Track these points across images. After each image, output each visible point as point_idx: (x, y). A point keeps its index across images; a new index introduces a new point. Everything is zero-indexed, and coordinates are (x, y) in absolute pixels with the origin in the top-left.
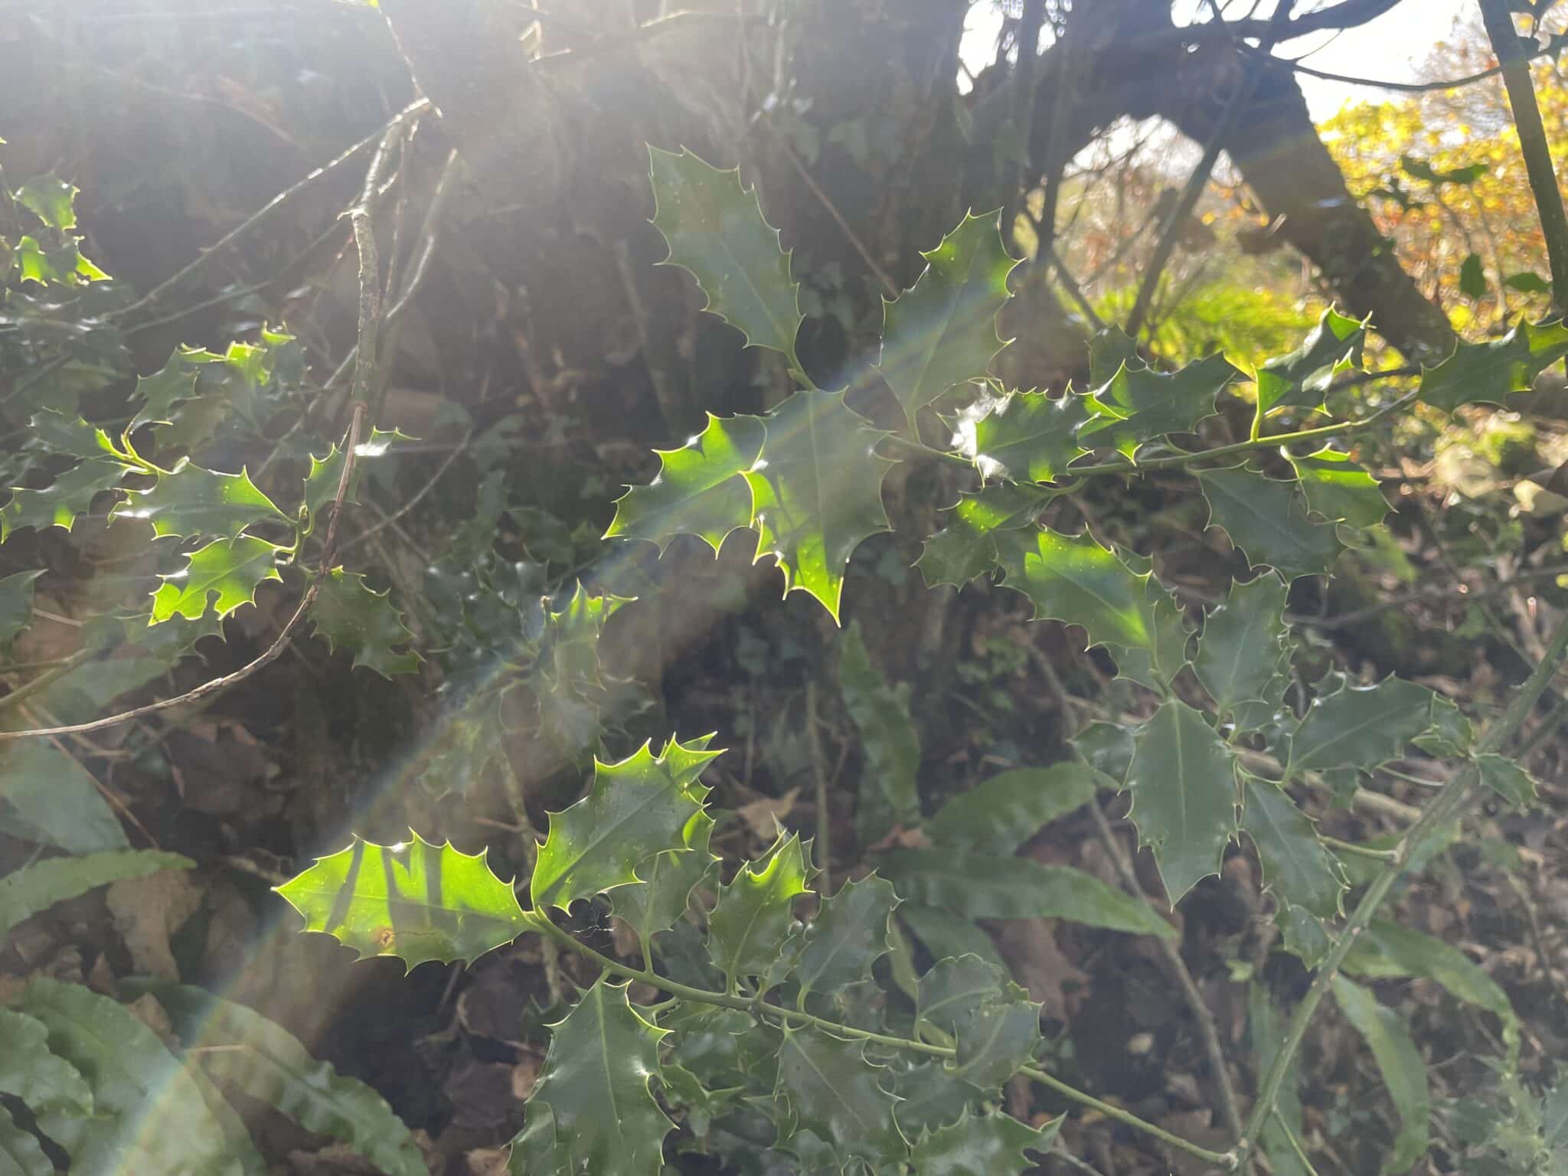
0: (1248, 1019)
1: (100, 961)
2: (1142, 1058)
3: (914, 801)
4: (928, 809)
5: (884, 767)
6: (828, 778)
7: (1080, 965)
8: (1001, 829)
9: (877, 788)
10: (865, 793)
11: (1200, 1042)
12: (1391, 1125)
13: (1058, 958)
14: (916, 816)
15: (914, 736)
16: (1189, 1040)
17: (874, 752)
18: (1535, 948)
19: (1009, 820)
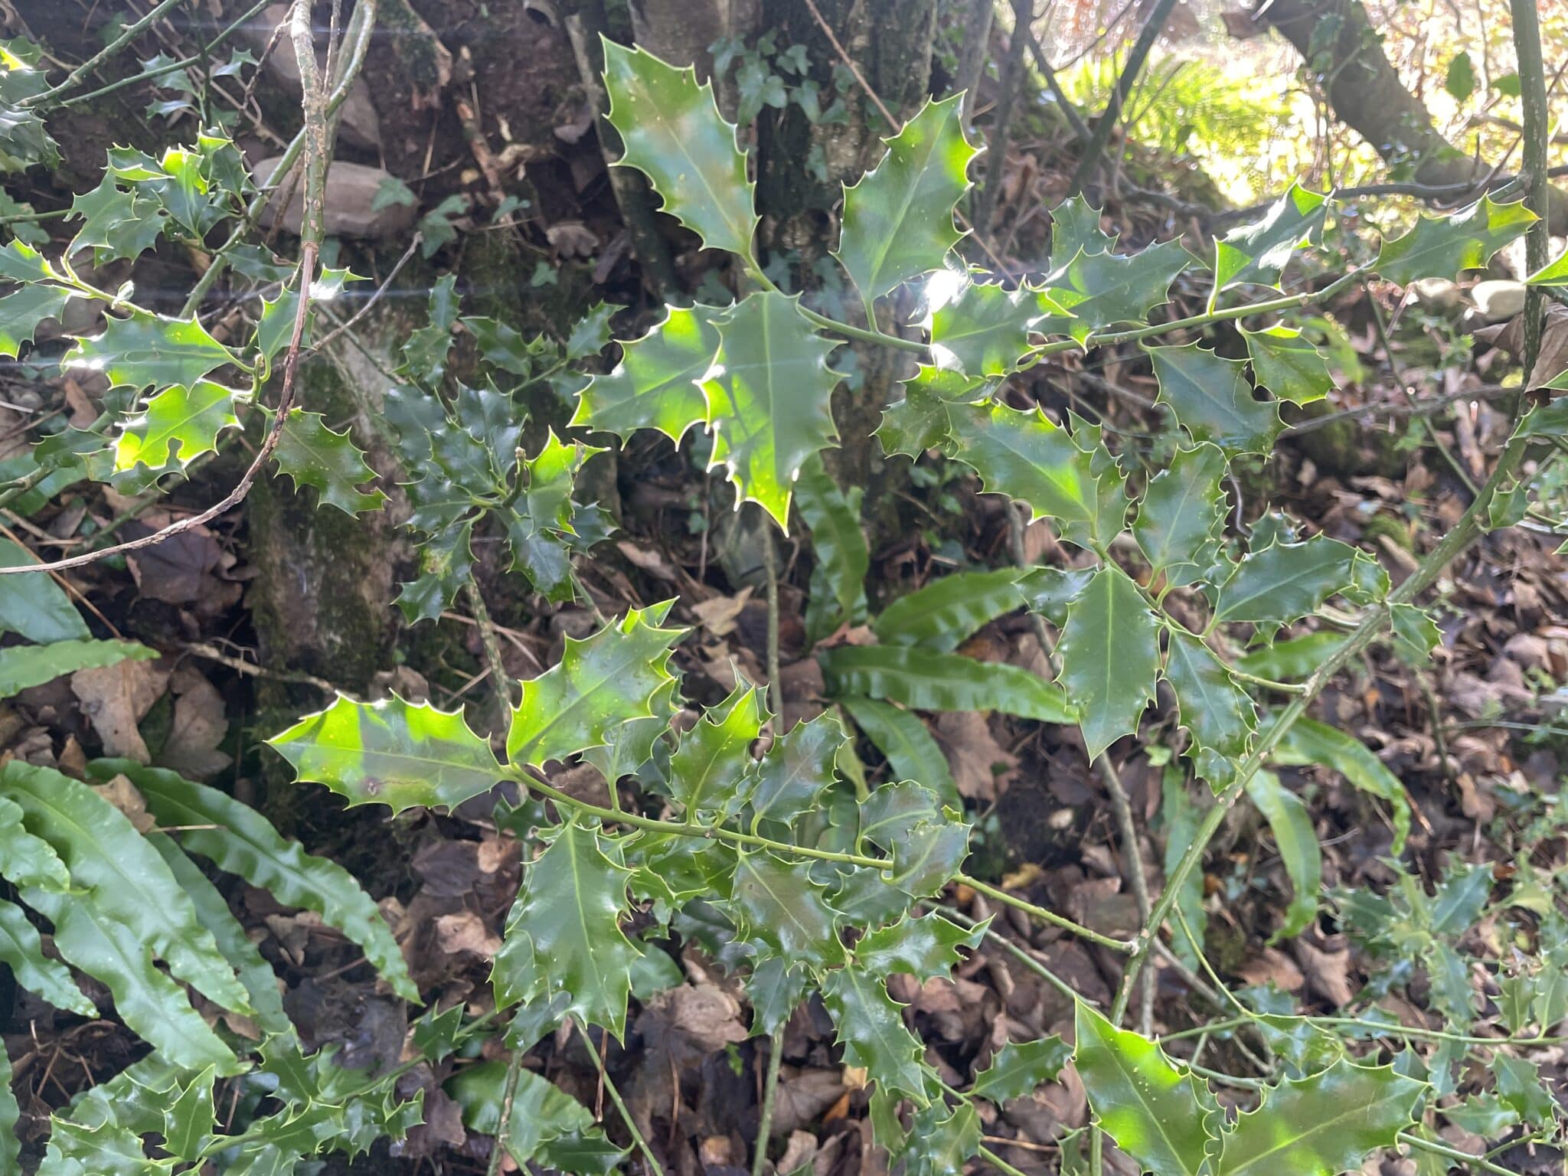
0: (1162, 798)
1: (70, 743)
2: (1062, 831)
3: (862, 600)
4: (875, 607)
5: (834, 567)
6: (779, 576)
7: (1009, 750)
8: (944, 627)
9: (826, 586)
10: (815, 591)
11: (1115, 819)
12: (1284, 892)
13: (990, 743)
14: (863, 614)
15: (864, 537)
16: (1106, 816)
17: (824, 553)
18: (1434, 737)
19: (951, 619)
